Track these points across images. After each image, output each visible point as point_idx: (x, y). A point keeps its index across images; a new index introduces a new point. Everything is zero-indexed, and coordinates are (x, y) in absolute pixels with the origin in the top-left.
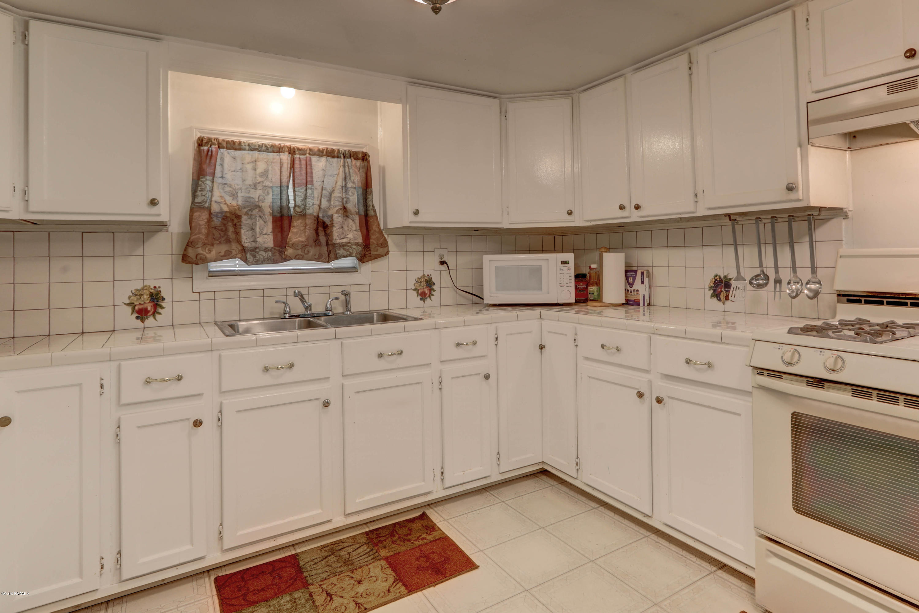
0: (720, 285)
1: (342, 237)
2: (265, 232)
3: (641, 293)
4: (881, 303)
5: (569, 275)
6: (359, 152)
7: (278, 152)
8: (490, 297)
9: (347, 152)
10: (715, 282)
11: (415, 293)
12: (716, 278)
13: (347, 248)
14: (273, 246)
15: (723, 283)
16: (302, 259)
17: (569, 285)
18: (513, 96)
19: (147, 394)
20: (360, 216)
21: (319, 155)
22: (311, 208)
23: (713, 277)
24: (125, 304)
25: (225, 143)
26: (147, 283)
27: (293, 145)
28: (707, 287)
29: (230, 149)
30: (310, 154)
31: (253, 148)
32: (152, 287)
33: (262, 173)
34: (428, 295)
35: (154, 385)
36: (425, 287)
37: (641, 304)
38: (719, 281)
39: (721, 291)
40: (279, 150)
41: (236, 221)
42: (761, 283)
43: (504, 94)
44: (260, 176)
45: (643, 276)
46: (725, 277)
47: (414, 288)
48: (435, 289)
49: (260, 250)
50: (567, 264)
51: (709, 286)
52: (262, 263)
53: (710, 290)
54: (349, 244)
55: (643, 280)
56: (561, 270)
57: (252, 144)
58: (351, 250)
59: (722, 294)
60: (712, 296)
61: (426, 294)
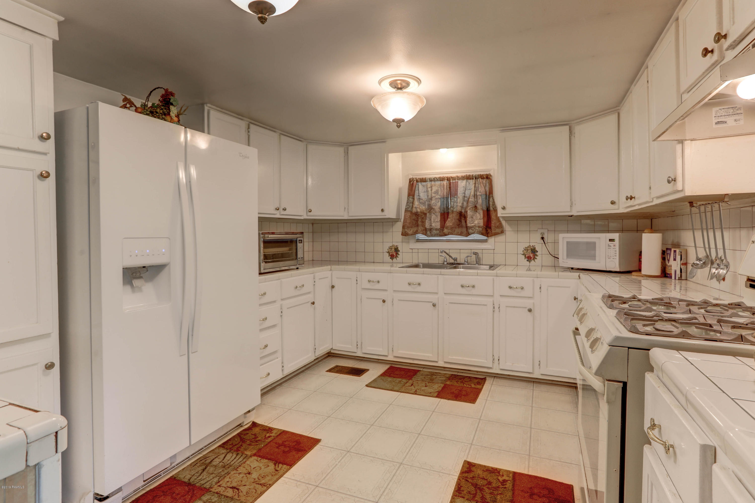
1: (472, 223)
2: (436, 221)
3: (673, 268)
5: (614, 250)
6: (484, 175)
7: (442, 180)
8: (563, 262)
9: (477, 176)
11: (523, 257)
13: (473, 229)
14: (440, 228)
16: (452, 234)
17: (614, 257)
18: (578, 121)
19: (368, 286)
20: (483, 211)
21: (462, 179)
22: (456, 208)
24: (387, 252)
25: (419, 179)
26: (394, 244)
27: (449, 175)
29: (421, 182)
30: (457, 179)
31: (431, 180)
32: (395, 246)
33: (435, 192)
34: (532, 258)
35: (371, 283)
36: (530, 253)
37: (674, 277)
40: (442, 179)
41: (423, 216)
43: (574, 120)
44: (434, 194)
45: (676, 254)
47: (522, 253)
48: (538, 255)
49: (433, 230)
50: (614, 241)
52: (434, 236)
54: (474, 227)
55: (676, 257)
56: (609, 246)
57: (430, 178)
58: (475, 230)
61: (531, 258)
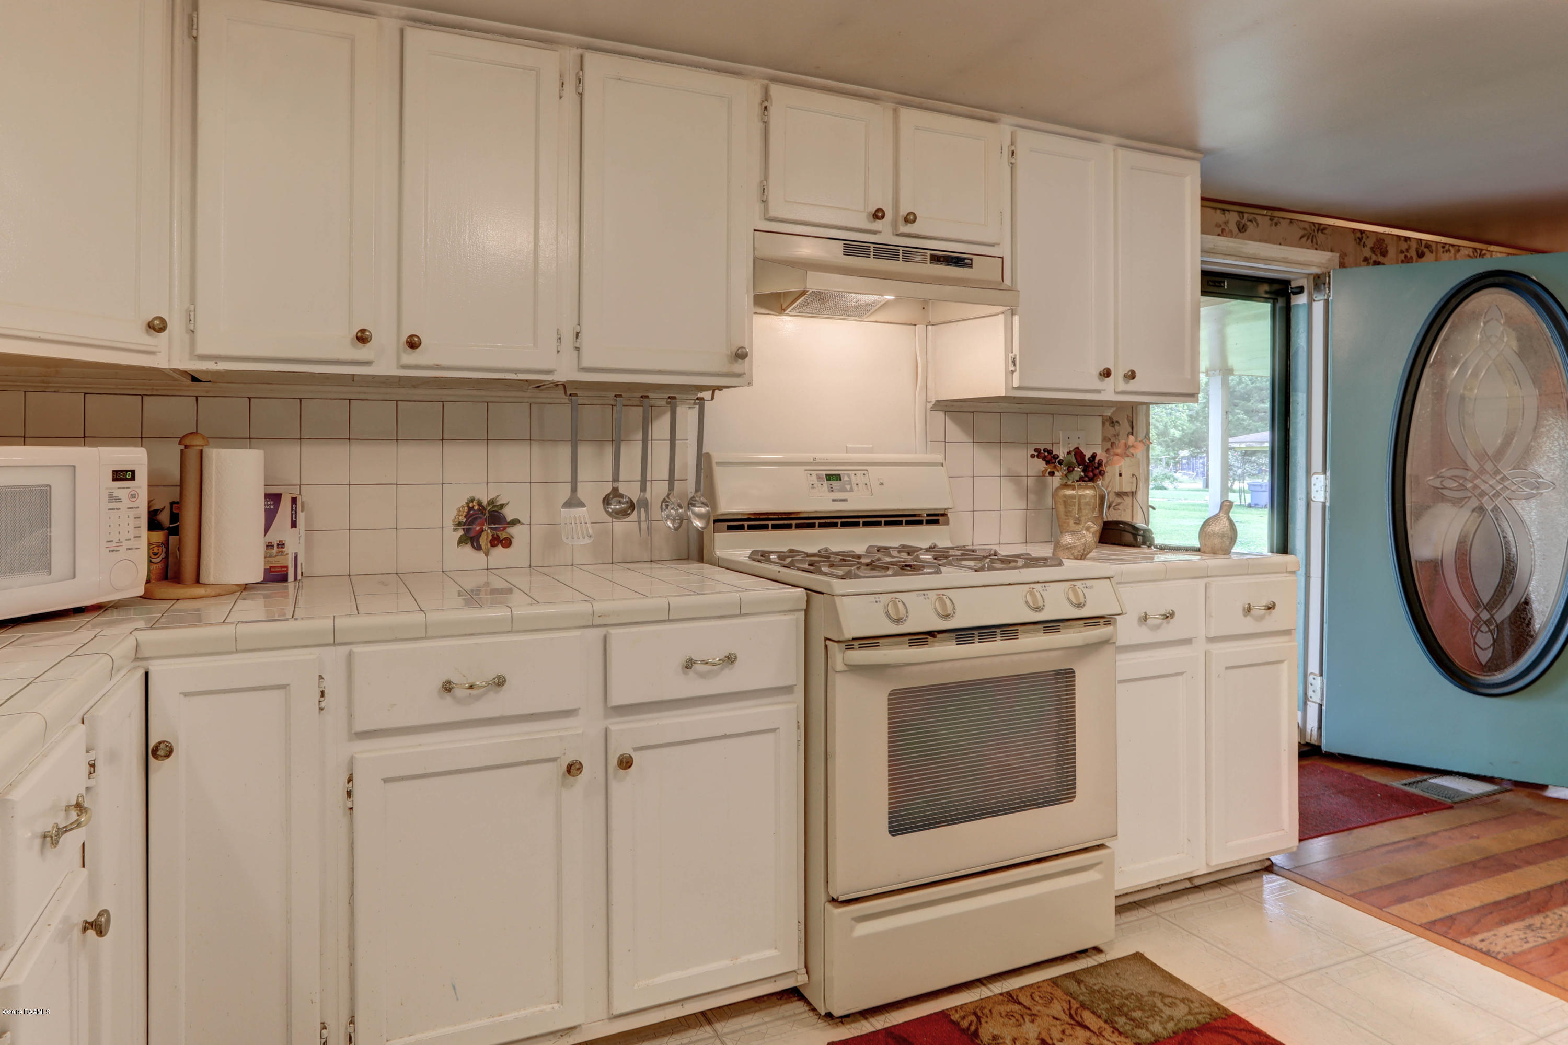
0: (480, 518)
3: (290, 549)
4: (765, 527)
5: (132, 513)
10: (468, 513)
12: (471, 505)
15: (487, 515)
17: (132, 544)
23: (463, 502)
28: (449, 523)
37: (291, 577)
38: (479, 510)
39: (482, 531)
42: (619, 509)
45: (296, 508)
46: (491, 502)
50: (126, 479)
51: (454, 521)
53: (455, 530)
55: (296, 518)
56: (115, 499)
59: (484, 536)
60: (461, 541)
